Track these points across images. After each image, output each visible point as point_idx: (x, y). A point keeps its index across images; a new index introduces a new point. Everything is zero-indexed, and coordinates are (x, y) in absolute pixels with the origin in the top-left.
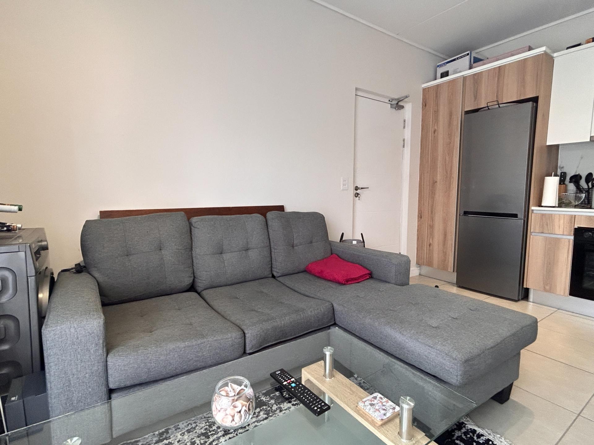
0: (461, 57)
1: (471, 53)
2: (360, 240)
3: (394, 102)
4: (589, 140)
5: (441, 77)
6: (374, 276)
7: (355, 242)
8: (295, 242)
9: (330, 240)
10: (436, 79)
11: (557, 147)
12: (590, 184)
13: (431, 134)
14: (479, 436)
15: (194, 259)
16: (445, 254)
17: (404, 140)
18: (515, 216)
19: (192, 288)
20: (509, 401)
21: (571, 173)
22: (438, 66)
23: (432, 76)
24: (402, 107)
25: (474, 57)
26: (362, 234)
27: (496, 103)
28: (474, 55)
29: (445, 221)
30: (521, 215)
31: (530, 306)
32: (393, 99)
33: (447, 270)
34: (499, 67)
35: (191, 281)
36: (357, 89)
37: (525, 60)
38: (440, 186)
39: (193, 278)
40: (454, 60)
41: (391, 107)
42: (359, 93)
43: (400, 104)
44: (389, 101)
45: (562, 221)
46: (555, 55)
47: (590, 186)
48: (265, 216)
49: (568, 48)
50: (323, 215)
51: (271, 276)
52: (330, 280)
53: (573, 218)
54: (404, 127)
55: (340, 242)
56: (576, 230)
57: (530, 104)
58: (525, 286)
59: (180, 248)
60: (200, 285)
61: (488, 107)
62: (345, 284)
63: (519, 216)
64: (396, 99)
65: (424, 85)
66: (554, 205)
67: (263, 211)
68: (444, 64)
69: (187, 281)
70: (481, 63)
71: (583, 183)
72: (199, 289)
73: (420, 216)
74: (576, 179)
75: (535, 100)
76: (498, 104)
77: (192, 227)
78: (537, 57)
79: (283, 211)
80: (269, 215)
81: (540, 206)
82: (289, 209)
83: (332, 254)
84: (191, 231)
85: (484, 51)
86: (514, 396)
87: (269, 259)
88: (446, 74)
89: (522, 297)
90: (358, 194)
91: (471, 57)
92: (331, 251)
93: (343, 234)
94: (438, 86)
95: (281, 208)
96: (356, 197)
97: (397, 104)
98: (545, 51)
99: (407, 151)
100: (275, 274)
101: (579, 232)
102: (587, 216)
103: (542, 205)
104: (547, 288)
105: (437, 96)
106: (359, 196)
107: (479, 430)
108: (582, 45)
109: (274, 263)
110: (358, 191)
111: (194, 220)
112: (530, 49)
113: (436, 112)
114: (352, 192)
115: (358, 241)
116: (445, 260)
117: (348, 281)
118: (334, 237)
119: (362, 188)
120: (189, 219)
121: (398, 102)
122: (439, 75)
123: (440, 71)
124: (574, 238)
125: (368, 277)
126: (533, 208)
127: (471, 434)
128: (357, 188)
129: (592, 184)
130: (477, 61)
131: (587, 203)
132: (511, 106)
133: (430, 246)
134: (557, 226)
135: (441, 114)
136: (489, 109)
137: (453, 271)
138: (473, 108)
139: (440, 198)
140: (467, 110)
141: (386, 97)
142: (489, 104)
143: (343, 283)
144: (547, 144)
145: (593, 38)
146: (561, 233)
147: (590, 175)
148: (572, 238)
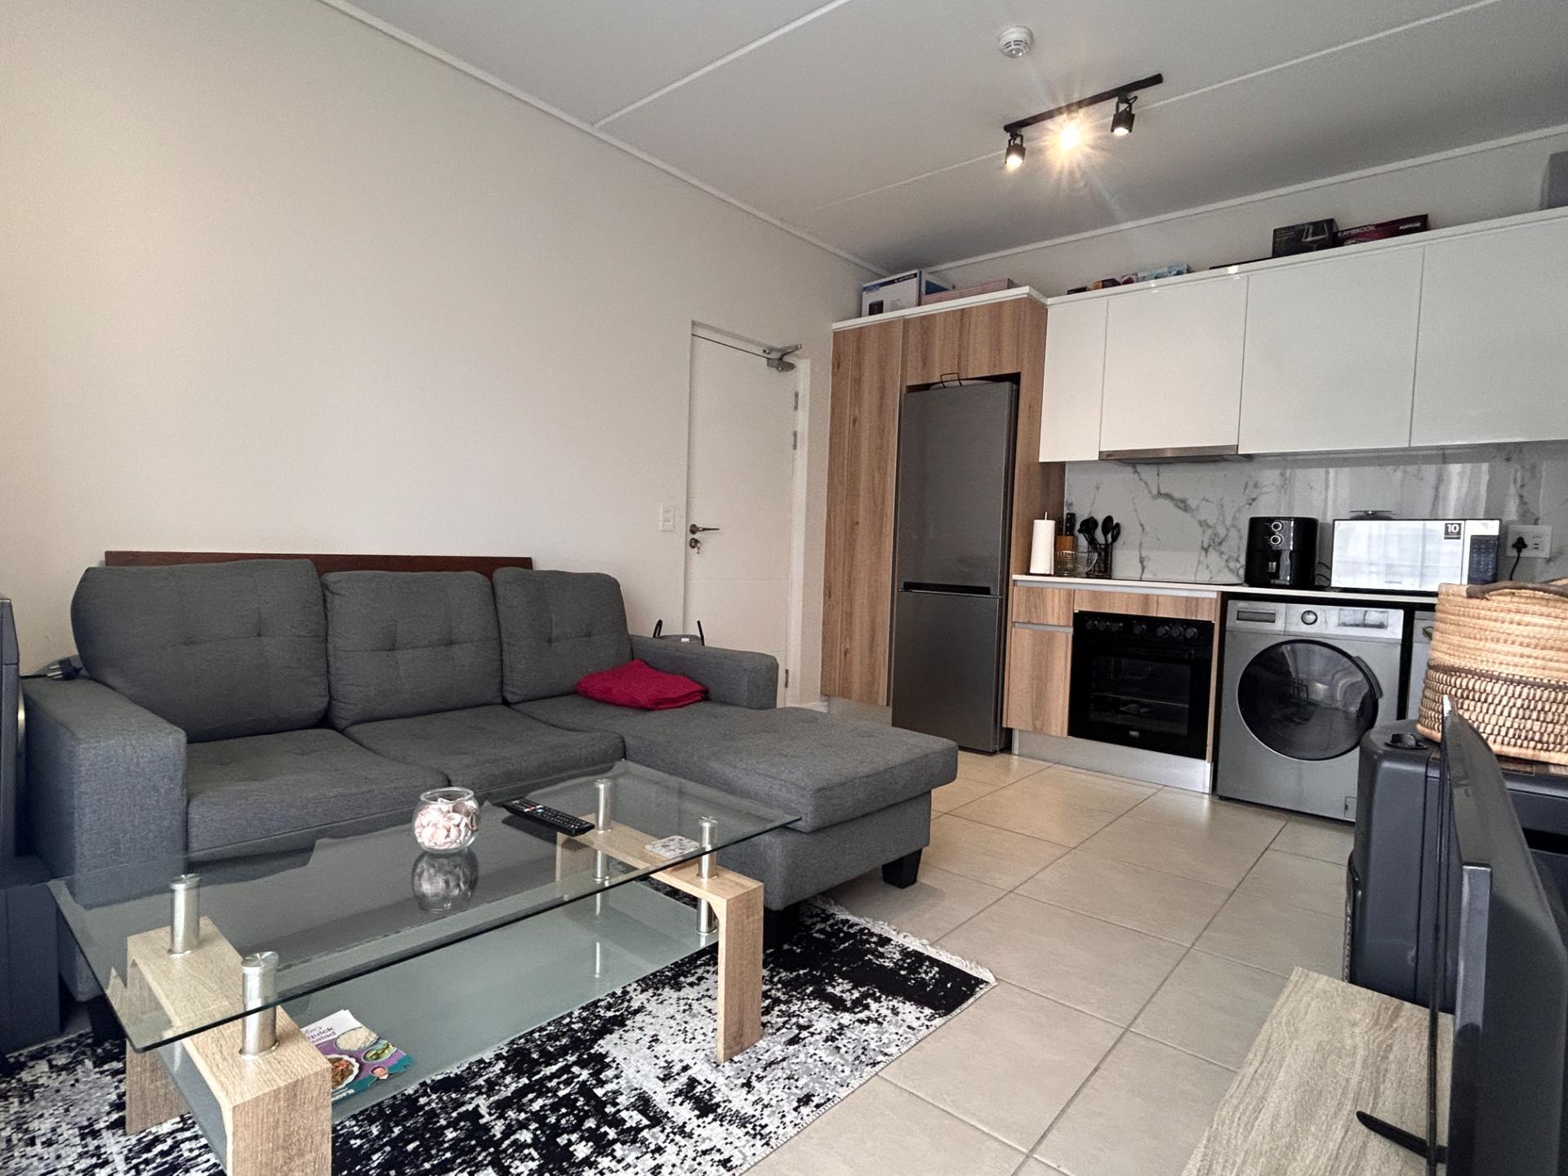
0: (904, 279)
1: (920, 273)
2: (696, 637)
3: (775, 355)
4: (1097, 458)
5: (871, 313)
6: (712, 697)
7: (685, 640)
8: (554, 632)
9: (630, 632)
10: (860, 316)
11: (1062, 465)
12: (1109, 536)
13: (847, 427)
14: (851, 926)
15: (332, 660)
16: (872, 669)
17: (795, 435)
18: (986, 591)
19: (325, 721)
20: (916, 885)
21: (1082, 515)
22: (865, 289)
23: (853, 305)
24: (791, 367)
25: (927, 282)
26: (699, 622)
27: (956, 377)
28: (926, 277)
29: (874, 605)
30: (996, 590)
31: (1014, 761)
32: (772, 350)
33: (876, 703)
34: (962, 310)
35: (326, 704)
36: (694, 324)
37: (999, 305)
38: (863, 533)
39: (328, 698)
40: (892, 282)
41: (768, 365)
42: (700, 332)
43: (787, 359)
44: (765, 351)
45: (1056, 600)
46: (1049, 301)
47: (1110, 540)
48: (490, 576)
49: (1071, 292)
50: (616, 580)
51: (499, 700)
52: (623, 705)
53: (1071, 595)
54: (796, 408)
55: (654, 636)
56: (1075, 615)
57: (1007, 384)
58: (1004, 726)
59: (302, 634)
60: (344, 713)
61: (942, 382)
62: (651, 710)
63: (992, 591)
64: (777, 350)
65: (838, 325)
66: (1048, 573)
67: (486, 566)
68: (875, 286)
69: (319, 704)
70: (943, 294)
71: (1099, 534)
72: (341, 723)
73: (828, 593)
74: (1089, 525)
75: (1015, 378)
76: (959, 380)
77: (327, 593)
78: (1017, 302)
79: (532, 568)
80: (499, 574)
81: (1028, 573)
82: (542, 564)
83: (633, 659)
84: (325, 601)
85: (951, 270)
86: (925, 877)
87: (496, 664)
88: (877, 308)
89: (1002, 746)
90: (696, 541)
91: (920, 278)
92: (632, 653)
93: (660, 623)
94: (860, 332)
95: (526, 563)
96: (694, 547)
97: (781, 359)
98: (1028, 294)
99: (802, 457)
100: (510, 697)
101: (1082, 621)
102: (1089, 591)
103: (1031, 572)
104: (1038, 724)
105: (859, 350)
106: (699, 545)
107: (853, 919)
108: (1089, 290)
109: (507, 672)
110: (696, 536)
111: (332, 577)
112: (1011, 285)
113: (858, 381)
114: (681, 536)
115: (693, 637)
116: (873, 683)
117: (658, 704)
118: (641, 627)
119: (704, 529)
120: (320, 576)
121: (783, 356)
122: (866, 308)
123: (869, 298)
124: (1074, 631)
125: (700, 698)
126: (1015, 577)
127: (841, 925)
128: (693, 529)
129: (1112, 535)
130: (933, 290)
131: (1104, 569)
132: (980, 385)
133: (845, 655)
134: (1049, 609)
135: (866, 387)
136: (945, 387)
137: (888, 705)
138: (920, 383)
139: (863, 556)
140: (910, 383)
141: (758, 344)
142: (944, 378)
143: (649, 706)
144: (1042, 459)
145: (1103, 281)
146: (1056, 623)
147: (1109, 519)
148: (1071, 630)
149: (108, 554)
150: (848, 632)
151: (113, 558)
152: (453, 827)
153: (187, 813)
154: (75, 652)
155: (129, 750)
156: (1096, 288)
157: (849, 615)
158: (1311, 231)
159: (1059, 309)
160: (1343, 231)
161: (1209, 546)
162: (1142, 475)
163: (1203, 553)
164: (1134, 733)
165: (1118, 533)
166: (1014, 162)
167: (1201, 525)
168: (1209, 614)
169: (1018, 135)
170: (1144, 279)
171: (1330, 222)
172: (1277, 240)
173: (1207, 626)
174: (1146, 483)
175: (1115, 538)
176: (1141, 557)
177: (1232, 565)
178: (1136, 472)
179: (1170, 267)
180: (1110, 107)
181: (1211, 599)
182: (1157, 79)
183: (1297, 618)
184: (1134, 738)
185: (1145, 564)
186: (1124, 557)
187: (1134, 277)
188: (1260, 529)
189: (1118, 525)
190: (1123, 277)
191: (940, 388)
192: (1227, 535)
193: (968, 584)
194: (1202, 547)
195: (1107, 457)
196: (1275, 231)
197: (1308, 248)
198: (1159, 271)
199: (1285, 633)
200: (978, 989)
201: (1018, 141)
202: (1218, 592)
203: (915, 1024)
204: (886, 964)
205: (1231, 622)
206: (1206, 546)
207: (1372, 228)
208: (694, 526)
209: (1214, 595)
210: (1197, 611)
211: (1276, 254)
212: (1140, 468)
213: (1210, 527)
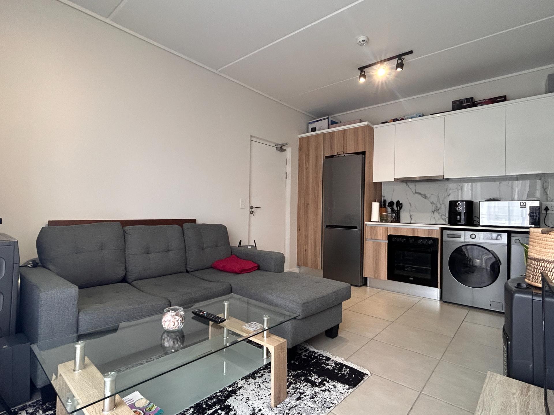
0: (323, 119)
1: (329, 117)
2: (254, 246)
3: (279, 146)
4: (393, 180)
5: (312, 131)
6: (261, 268)
7: (250, 247)
8: (204, 246)
9: (231, 245)
10: (308, 132)
11: (381, 183)
12: (398, 207)
13: (304, 171)
14: (316, 353)
15: (127, 258)
16: (315, 256)
17: (286, 174)
18: (356, 228)
19: (124, 280)
20: (338, 337)
21: (388, 200)
22: (309, 123)
23: (305, 129)
24: (285, 150)
25: (331, 120)
26: (254, 241)
27: (343, 153)
28: (330, 119)
29: (315, 233)
30: (359, 228)
31: (368, 289)
32: (278, 145)
33: (316, 268)
34: (344, 130)
35: (124, 274)
36: (251, 136)
37: (357, 129)
38: (311, 207)
39: (125, 272)
40: (319, 121)
41: (277, 150)
42: (253, 139)
43: (283, 148)
44: (275, 145)
45: (381, 231)
46: (374, 126)
47: (399, 209)
48: (182, 227)
49: (382, 123)
50: (226, 227)
51: (185, 271)
53: (386, 229)
54: (286, 164)
55: (239, 246)
56: (388, 236)
57: (361, 155)
58: (364, 276)
59: (117, 248)
60: (130, 277)
61: (338, 155)
62: (240, 274)
63: (358, 228)
64: (280, 145)
65: (300, 136)
66: (378, 221)
67: (180, 223)
68: (313, 122)
69: (121, 274)
70: (337, 125)
71: (395, 207)
72: (130, 281)
73: (299, 229)
74: (391, 204)
75: (363, 153)
76: (344, 154)
77: (125, 234)
78: (363, 127)
79: (196, 223)
80: (185, 225)
81: (371, 221)
82: (199, 222)
83: (232, 255)
84: (125, 237)
85: (339, 116)
86: (341, 334)
87: (184, 258)
88: (314, 130)
89: (363, 284)
90: (253, 212)
91: (329, 120)
92: (232, 253)
93: (241, 241)
94: (308, 137)
95: (194, 221)
96: (252, 214)
97: (281, 148)
98: (367, 124)
99: (289, 181)
100: (189, 269)
101: (390, 238)
102: (393, 228)
103: (372, 221)
104: (376, 276)
105: (308, 144)
107: (316, 351)
108: (388, 122)
109: (188, 261)
110: (253, 210)
111: (127, 228)
112: (361, 121)
113: (308, 155)
114: (248, 210)
115: (252, 246)
116: (316, 261)
117: (242, 271)
118: (234, 243)
119: (256, 208)
120: (123, 227)
121: (282, 146)
122: (310, 130)
123: (311, 126)
124: (388, 242)
125: (256, 269)
126: (366, 223)
127: (312, 353)
128: (252, 208)
129: (400, 208)
130: (333, 123)
131: (397, 220)
132: (351, 156)
133: (306, 251)
134: (379, 234)
135: (311, 157)
136: (339, 156)
137: (321, 269)
138: (330, 155)
139: (311, 216)
140: (326, 155)
141: (274, 143)
142: (339, 153)
143: (239, 272)
144: (373, 181)
145: (393, 119)
146: (381, 239)
147: (398, 202)
148: (387, 241)
149: (49, 222)
150: (307, 243)
151: (51, 223)
152: (176, 322)
153: (78, 317)
154: (37, 257)
155: (58, 294)
156: (391, 122)
157: (306, 237)
158: (465, 101)
159: (378, 129)
160: (477, 101)
161: (435, 211)
162: (410, 186)
163: (433, 213)
164: (411, 278)
165: (402, 207)
166: (362, 80)
167: (431, 204)
168: (436, 235)
169: (363, 71)
170: (408, 118)
171: (472, 98)
172: (454, 104)
173: (435, 240)
174: (411, 189)
175: (401, 208)
176: (410, 215)
177: (443, 217)
178: (407, 185)
179: (417, 114)
180: (395, 62)
181: (437, 230)
182: (411, 52)
183: (468, 237)
184: (411, 280)
185: (412, 217)
186: (404, 215)
187: (404, 118)
188: (453, 205)
189: (401, 204)
190: (400, 118)
191: (337, 157)
192: (441, 207)
193: (349, 225)
194: (432, 211)
195: (397, 180)
196: (453, 101)
197: (465, 107)
198: (413, 116)
199: (465, 242)
200: (364, 377)
201: (363, 73)
202: (439, 227)
203: (343, 391)
204: (330, 368)
205: (445, 238)
206: (433, 211)
207: (487, 100)
208: (252, 206)
209: (438, 229)
210: (432, 234)
211: (454, 109)
212: (408, 184)
213: (434, 204)
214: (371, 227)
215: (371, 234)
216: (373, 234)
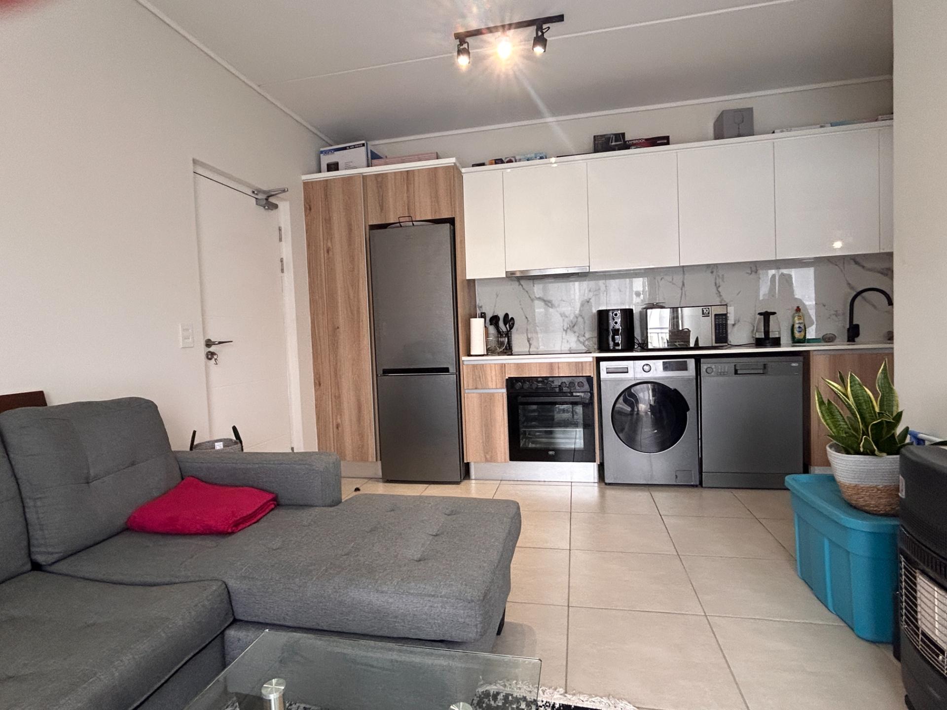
0: (355, 147)
1: (367, 144)
3: (262, 196)
4: (504, 276)
5: (328, 171)
6: (282, 501)
7: (219, 446)
8: (92, 470)
10: (320, 171)
11: (474, 280)
13: (322, 255)
17: (282, 260)
18: (446, 370)
22: (322, 152)
23: (314, 163)
24: (276, 206)
25: (371, 151)
26: (234, 427)
27: (407, 219)
28: (370, 147)
30: (452, 369)
31: (473, 485)
32: (260, 191)
33: (366, 459)
34: (407, 171)
37: (435, 170)
38: (344, 336)
40: (345, 148)
41: (257, 204)
42: (199, 170)
43: (272, 200)
44: (253, 192)
45: (493, 372)
46: (463, 170)
47: (509, 328)
49: (474, 166)
51: (29, 566)
52: (197, 534)
53: (503, 366)
54: (280, 240)
55: (192, 449)
56: (507, 381)
57: (447, 226)
58: (465, 461)
61: (399, 223)
62: (233, 533)
63: (450, 370)
64: (264, 192)
65: (305, 177)
66: (483, 353)
68: (330, 150)
70: (385, 160)
71: (501, 324)
73: (318, 383)
74: (495, 320)
75: (451, 221)
76: (412, 221)
78: (448, 168)
80: (9, 418)
81: (469, 355)
83: (183, 479)
85: (380, 145)
88: (334, 167)
89: (464, 476)
90: (213, 354)
91: (367, 149)
92: (181, 471)
93: (194, 433)
94: (326, 182)
95: (37, 399)
96: (210, 359)
97: (267, 199)
98: (454, 163)
99: (288, 279)
100: (40, 559)
101: (511, 383)
102: (515, 364)
103: (472, 354)
104: (488, 457)
105: (327, 197)
106: (215, 357)
108: (486, 165)
110: (213, 349)
112: (438, 157)
113: (328, 221)
114: (203, 350)
115: (228, 441)
116: (363, 446)
117: (237, 525)
118: (179, 442)
119: (220, 343)
121: (269, 197)
122: (324, 166)
123: (326, 160)
124: (507, 391)
125: (273, 506)
126: (463, 359)
128: (209, 343)
129: (509, 326)
130: (374, 158)
131: (508, 350)
132: (427, 225)
133: (337, 428)
134: (489, 378)
135: (336, 227)
136: (401, 226)
137: (377, 460)
138: (379, 223)
139: (345, 352)
140: (371, 223)
141: (248, 185)
142: (402, 220)
144: (468, 278)
145: (495, 160)
146: (494, 387)
147: (506, 315)
148: (504, 391)
150: (339, 411)
156: (491, 164)
157: (338, 398)
158: (614, 138)
159: (470, 176)
160: (629, 141)
161: (568, 328)
162: (525, 286)
163: (564, 333)
164: (551, 453)
165: (513, 324)
166: (463, 61)
167: (562, 316)
168: (590, 372)
169: (465, 42)
170: (520, 160)
171: (623, 134)
172: (596, 142)
173: (589, 379)
174: (527, 292)
175: (511, 328)
176: (528, 338)
177: (582, 339)
178: (520, 284)
179: (536, 154)
181: (590, 362)
182: (560, 18)
183: (631, 371)
184: (552, 456)
185: (531, 342)
186: (518, 341)
187: (513, 159)
188: (603, 316)
189: (512, 319)
190: (506, 158)
191: (398, 227)
192: (577, 321)
194: (564, 330)
195: (511, 276)
196: (595, 137)
197: (613, 149)
198: (529, 156)
199: (635, 379)
201: (465, 46)
202: (593, 357)
205: (603, 375)
207: (643, 140)
208: (209, 340)
209: (591, 359)
210: (582, 370)
211: (596, 150)
212: (522, 282)
213: (567, 317)
214: (474, 366)
215: (475, 380)
216: (478, 379)
